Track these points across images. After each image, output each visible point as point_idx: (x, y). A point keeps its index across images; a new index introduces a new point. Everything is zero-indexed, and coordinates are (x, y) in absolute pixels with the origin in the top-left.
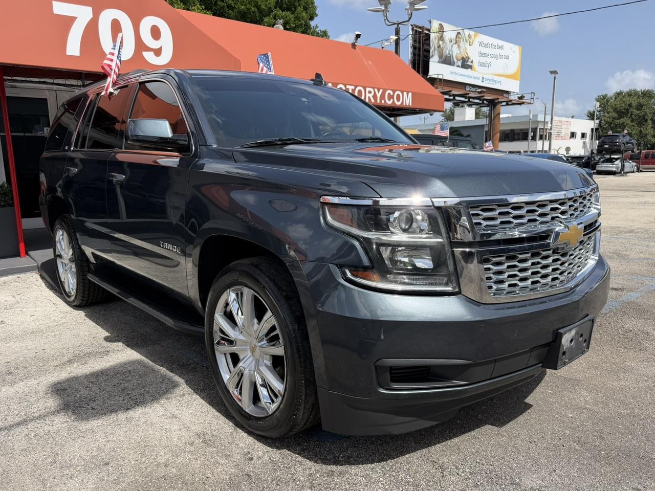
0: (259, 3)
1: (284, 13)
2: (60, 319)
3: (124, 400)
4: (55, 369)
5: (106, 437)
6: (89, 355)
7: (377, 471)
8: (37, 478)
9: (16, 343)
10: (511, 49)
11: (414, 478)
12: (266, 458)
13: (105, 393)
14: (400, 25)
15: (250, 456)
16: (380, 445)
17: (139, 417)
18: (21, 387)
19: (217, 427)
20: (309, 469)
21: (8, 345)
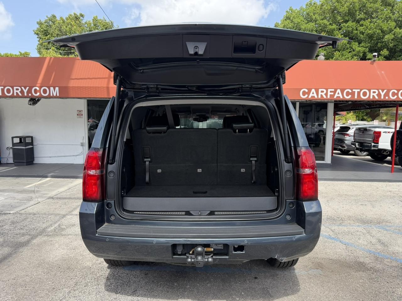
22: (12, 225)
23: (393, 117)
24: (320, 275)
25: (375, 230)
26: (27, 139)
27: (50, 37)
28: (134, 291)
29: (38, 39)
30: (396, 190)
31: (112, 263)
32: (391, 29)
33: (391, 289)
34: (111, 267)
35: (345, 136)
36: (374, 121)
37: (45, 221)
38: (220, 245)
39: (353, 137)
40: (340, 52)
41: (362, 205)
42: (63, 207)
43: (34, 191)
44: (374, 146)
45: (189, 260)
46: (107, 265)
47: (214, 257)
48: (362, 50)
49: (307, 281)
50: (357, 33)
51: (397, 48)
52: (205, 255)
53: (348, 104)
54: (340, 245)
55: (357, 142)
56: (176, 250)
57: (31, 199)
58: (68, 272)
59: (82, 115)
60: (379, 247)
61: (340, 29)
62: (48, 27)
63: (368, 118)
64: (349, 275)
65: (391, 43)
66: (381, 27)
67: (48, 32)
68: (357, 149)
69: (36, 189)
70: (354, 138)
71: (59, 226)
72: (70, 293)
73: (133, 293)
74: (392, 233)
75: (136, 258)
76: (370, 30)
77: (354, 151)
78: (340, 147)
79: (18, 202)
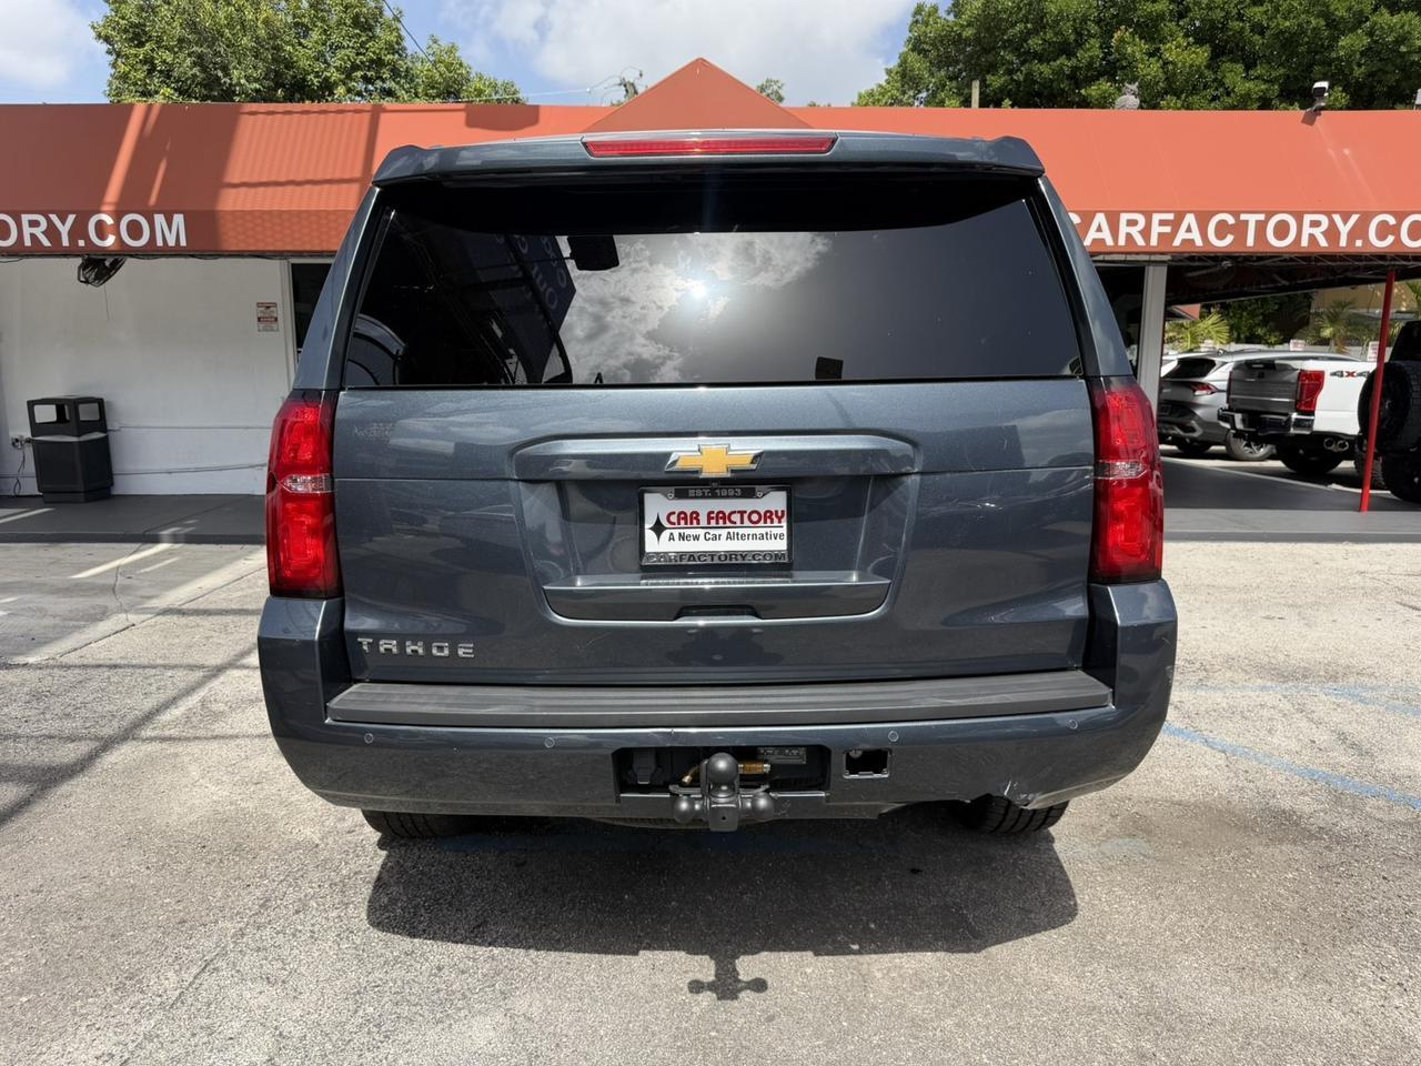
0: (1332, 8)
22: (34, 704)
23: (1353, 327)
24: (1145, 856)
25: (1322, 702)
26: (82, 407)
27: (153, 50)
28: (479, 926)
29: (112, 58)
30: (1378, 567)
31: (394, 828)
32: (1361, 11)
33: (1399, 903)
34: (393, 841)
35: (1197, 393)
36: (1289, 342)
37: (155, 685)
38: (795, 752)
39: (1224, 395)
40: (1179, 98)
41: (1267, 618)
42: (215, 639)
43: (113, 589)
44: (1298, 423)
45: (684, 806)
46: (376, 836)
47: (772, 795)
48: (1257, 89)
49: (1099, 878)
50: (1243, 28)
51: (1380, 82)
52: (741, 787)
53: (1218, 268)
54: (1206, 753)
55: (1238, 411)
56: (630, 772)
57: (102, 614)
58: (236, 863)
59: (276, 319)
60: (1344, 759)
61: (1181, 16)
62: (144, 15)
63: (1271, 331)
64: (1245, 856)
65: (1359, 65)
66: (1328, 7)
67: (145, 33)
68: (1239, 434)
69: (121, 581)
70: (1228, 399)
71: (203, 703)
72: (243, 935)
73: (472, 932)
74: (1382, 709)
75: (482, 805)
76: (1285, 19)
77: (1225, 442)
78: (1178, 431)
79: (55, 627)
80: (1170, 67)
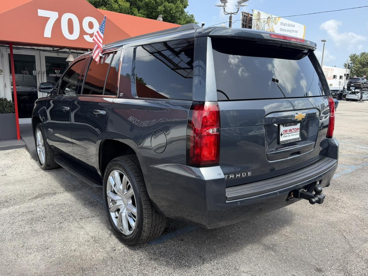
1: (169, 4)
2: (34, 174)
3: (60, 218)
4: (29, 201)
5: (49, 236)
6: (46, 194)
7: (172, 259)
8: (15, 253)
9: (11, 186)
10: (299, 27)
11: (189, 263)
12: (122, 250)
13: (51, 214)
14: (232, 15)
15: (115, 249)
16: (177, 247)
17: (66, 227)
18: (11, 209)
19: (102, 234)
20: (141, 256)
21: (7, 187)
80: (121, 6)
